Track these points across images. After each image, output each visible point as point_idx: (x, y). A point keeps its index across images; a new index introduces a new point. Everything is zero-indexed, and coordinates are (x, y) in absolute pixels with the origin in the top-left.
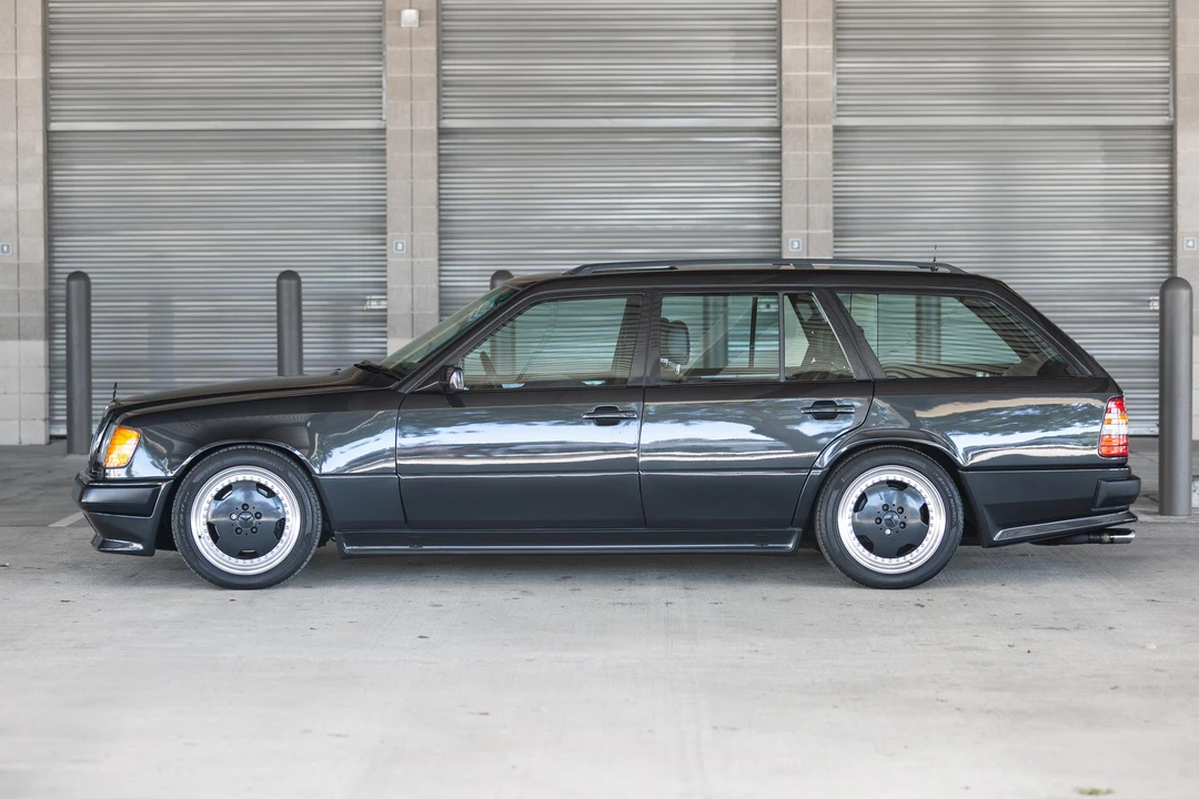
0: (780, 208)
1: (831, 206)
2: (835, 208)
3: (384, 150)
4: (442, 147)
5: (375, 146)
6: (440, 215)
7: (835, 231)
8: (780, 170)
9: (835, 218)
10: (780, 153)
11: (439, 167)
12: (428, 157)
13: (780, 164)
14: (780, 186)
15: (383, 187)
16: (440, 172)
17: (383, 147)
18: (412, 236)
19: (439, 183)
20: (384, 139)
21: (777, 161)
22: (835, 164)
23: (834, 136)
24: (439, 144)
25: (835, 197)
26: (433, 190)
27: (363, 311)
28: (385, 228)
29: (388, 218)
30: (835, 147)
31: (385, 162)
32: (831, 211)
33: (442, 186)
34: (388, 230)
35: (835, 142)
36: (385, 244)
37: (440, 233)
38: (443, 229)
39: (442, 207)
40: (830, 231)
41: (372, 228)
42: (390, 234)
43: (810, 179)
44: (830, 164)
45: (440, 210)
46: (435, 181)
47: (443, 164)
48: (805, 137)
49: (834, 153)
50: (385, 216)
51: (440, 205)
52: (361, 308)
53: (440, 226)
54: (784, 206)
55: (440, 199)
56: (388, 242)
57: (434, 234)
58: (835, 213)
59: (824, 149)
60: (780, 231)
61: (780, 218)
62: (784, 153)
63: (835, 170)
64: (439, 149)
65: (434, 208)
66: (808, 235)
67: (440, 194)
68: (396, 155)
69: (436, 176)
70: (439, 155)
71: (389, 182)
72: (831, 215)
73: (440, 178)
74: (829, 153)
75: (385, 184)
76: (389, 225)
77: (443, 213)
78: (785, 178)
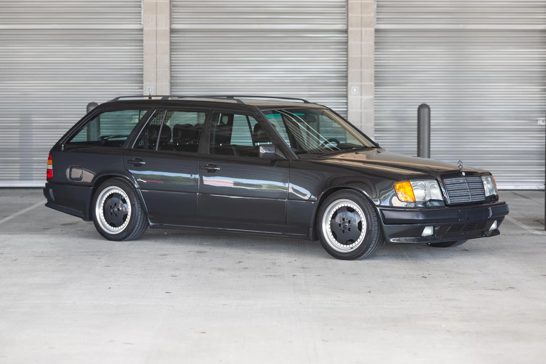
0: (347, 71)
1: (373, 70)
2: (375, 71)
3: (142, 40)
4: (172, 38)
5: (138, 38)
6: (171, 74)
7: (375, 83)
8: (347, 51)
9: (375, 77)
10: (347, 43)
11: (171, 49)
12: (165, 43)
13: (347, 48)
14: (347, 60)
15: (142, 59)
16: (171, 52)
17: (141, 38)
18: (156, 85)
19: (171, 57)
20: (142, 34)
21: (345, 47)
22: (375, 49)
23: (375, 34)
24: (171, 37)
25: (375, 66)
26: (167, 61)
27: (131, 124)
28: (142, 80)
29: (144, 75)
30: (375, 40)
31: (142, 46)
32: (373, 73)
33: (172, 59)
34: (144, 82)
35: (376, 37)
36: (142, 89)
37: (171, 83)
38: (172, 81)
39: (172, 70)
40: (373, 83)
41: (136, 80)
42: (145, 83)
43: (363, 56)
44: (373, 48)
45: (171, 71)
46: (168, 56)
47: (172, 47)
48: (360, 35)
49: (375, 43)
50: (142, 74)
51: (171, 68)
52: (129, 122)
53: (171, 80)
54: (350, 70)
55: (171, 66)
56: (144, 88)
57: (168, 84)
58: (375, 74)
59: (370, 40)
60: (347, 83)
61: (347, 77)
62: (349, 43)
63: (375, 52)
64: (171, 40)
65: (168, 70)
66: (361, 85)
67: (171, 63)
68: (148, 42)
69: (169, 53)
70: (171, 43)
71: (145, 56)
72: (373, 75)
73: (171, 54)
74: (372, 43)
75: (142, 58)
76: (144, 79)
77: (172, 73)
78: (350, 56)
